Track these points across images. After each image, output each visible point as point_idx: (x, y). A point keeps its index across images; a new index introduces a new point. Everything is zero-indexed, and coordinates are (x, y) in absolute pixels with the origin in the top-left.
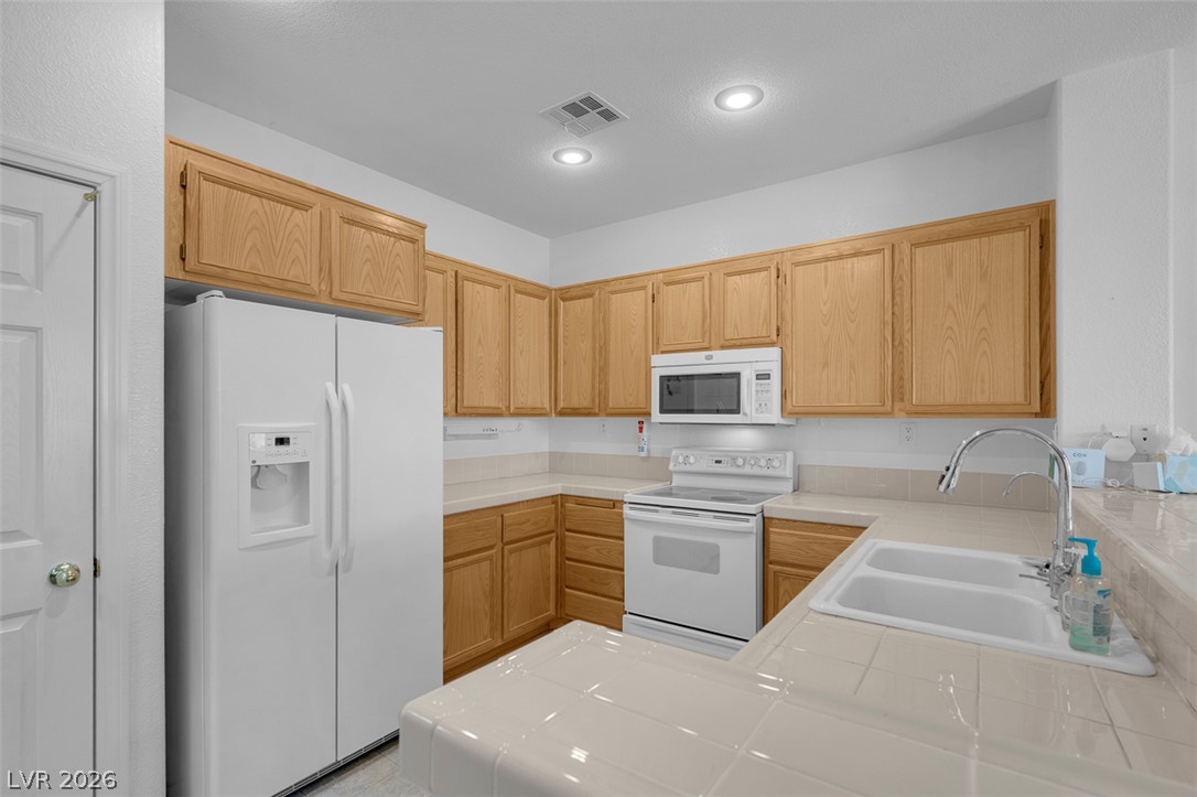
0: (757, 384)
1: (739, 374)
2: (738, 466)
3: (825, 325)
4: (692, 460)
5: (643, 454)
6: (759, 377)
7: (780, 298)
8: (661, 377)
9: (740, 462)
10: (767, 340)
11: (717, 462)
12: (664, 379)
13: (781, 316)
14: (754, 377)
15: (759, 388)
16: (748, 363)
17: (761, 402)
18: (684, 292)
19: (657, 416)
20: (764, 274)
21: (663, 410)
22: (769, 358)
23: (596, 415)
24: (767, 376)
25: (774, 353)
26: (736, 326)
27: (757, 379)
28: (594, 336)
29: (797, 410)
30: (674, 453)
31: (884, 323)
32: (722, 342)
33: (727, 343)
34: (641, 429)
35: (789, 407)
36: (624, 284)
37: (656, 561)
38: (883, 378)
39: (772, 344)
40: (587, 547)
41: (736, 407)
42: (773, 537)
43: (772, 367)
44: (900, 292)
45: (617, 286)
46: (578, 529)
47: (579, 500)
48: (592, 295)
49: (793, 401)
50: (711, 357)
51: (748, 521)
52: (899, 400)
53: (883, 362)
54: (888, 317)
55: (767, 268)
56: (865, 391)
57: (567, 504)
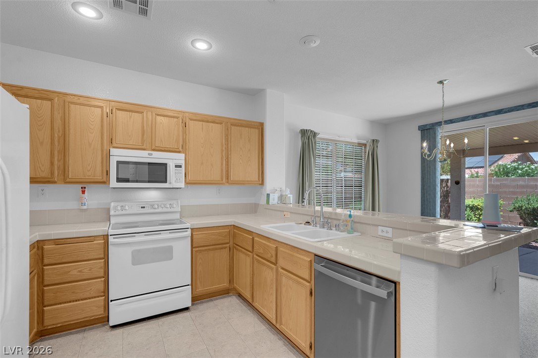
0: (175, 170)
1: (166, 164)
2: (155, 208)
3: (202, 147)
4: (127, 208)
5: (85, 207)
6: (176, 166)
7: (184, 132)
8: (117, 161)
9: (156, 206)
10: (177, 150)
11: (142, 207)
12: (118, 163)
13: (184, 141)
14: (174, 166)
15: (176, 171)
16: (172, 160)
17: (175, 178)
18: (130, 117)
19: (113, 183)
20: (176, 119)
21: (119, 180)
22: (180, 158)
23: (54, 182)
24: (180, 166)
25: (182, 156)
26: (161, 141)
27: (176, 167)
28: (52, 128)
29: (191, 182)
30: (112, 204)
31: (222, 150)
32: (153, 148)
33: (157, 148)
34: (83, 192)
35: (188, 181)
36: (82, 100)
37: (134, 264)
38: (222, 170)
39: (179, 152)
40: (70, 271)
41: (164, 180)
42: (195, 237)
43: (182, 163)
44: (227, 140)
45: (75, 100)
46: (59, 262)
47: (57, 242)
48: (51, 100)
49: (189, 178)
50: (152, 154)
51: (187, 231)
52: (226, 179)
53: (222, 164)
54: (224, 148)
55: (177, 118)
56: (216, 175)
57: (44, 247)
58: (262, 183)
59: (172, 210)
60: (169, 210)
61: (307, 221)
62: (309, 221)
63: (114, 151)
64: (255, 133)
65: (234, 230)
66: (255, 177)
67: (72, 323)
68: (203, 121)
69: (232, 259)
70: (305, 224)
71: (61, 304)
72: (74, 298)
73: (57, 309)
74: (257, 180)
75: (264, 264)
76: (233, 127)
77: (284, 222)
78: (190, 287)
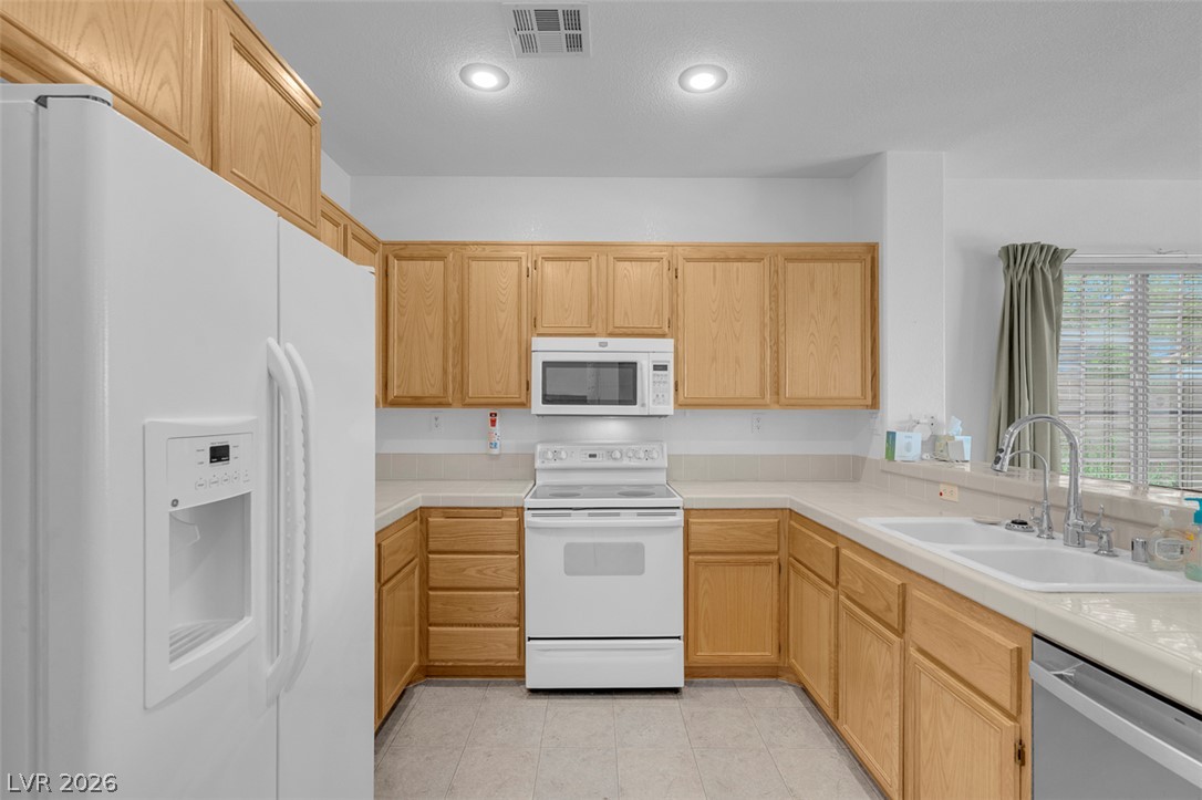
0: (654, 375)
1: (635, 364)
2: (615, 459)
3: (714, 321)
4: (563, 455)
5: (496, 451)
6: (656, 368)
7: (674, 291)
8: (544, 363)
9: (618, 455)
10: (659, 332)
11: (591, 456)
12: (546, 365)
13: (674, 310)
14: (652, 368)
15: (656, 379)
16: (647, 353)
17: (655, 393)
18: (568, 271)
19: (538, 407)
20: (655, 264)
21: (547, 400)
22: (663, 349)
23: (448, 405)
24: (664, 368)
25: (668, 344)
26: (626, 314)
27: (655, 369)
28: (445, 309)
29: (689, 401)
30: (539, 448)
31: (763, 325)
32: (611, 329)
33: (617, 331)
34: (493, 423)
35: (681, 399)
36: (488, 251)
37: (569, 571)
38: (762, 373)
39: (663, 336)
40: (464, 570)
41: (631, 398)
42: (693, 528)
43: (669, 359)
44: (775, 298)
45: (478, 252)
46: (449, 548)
47: (450, 512)
48: (442, 258)
49: (685, 392)
50: (605, 344)
51: (674, 514)
52: (774, 394)
53: (763, 359)
54: (767, 320)
55: (659, 260)
56: (748, 385)
57: (430, 519)
58: (875, 403)
59: (649, 464)
60: (643, 464)
61: (1016, 518)
62: (1025, 520)
63: (538, 343)
64: (853, 274)
65: (791, 523)
66: (852, 386)
67: (469, 664)
68: (715, 260)
69: (784, 592)
70: (1008, 527)
71: (452, 625)
72: (470, 619)
73: (447, 634)
74: (859, 394)
75: (868, 627)
76: (790, 266)
77: (941, 514)
78: (681, 642)
